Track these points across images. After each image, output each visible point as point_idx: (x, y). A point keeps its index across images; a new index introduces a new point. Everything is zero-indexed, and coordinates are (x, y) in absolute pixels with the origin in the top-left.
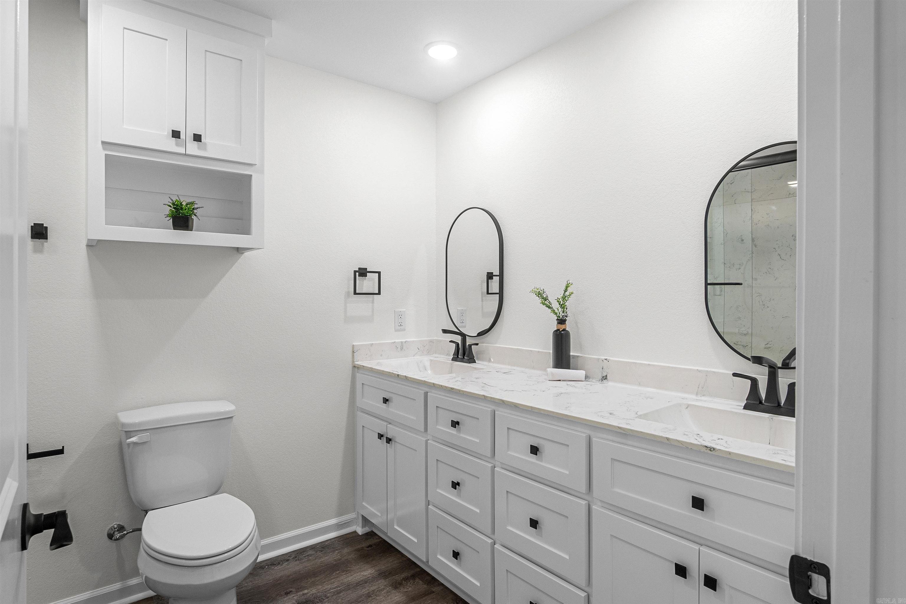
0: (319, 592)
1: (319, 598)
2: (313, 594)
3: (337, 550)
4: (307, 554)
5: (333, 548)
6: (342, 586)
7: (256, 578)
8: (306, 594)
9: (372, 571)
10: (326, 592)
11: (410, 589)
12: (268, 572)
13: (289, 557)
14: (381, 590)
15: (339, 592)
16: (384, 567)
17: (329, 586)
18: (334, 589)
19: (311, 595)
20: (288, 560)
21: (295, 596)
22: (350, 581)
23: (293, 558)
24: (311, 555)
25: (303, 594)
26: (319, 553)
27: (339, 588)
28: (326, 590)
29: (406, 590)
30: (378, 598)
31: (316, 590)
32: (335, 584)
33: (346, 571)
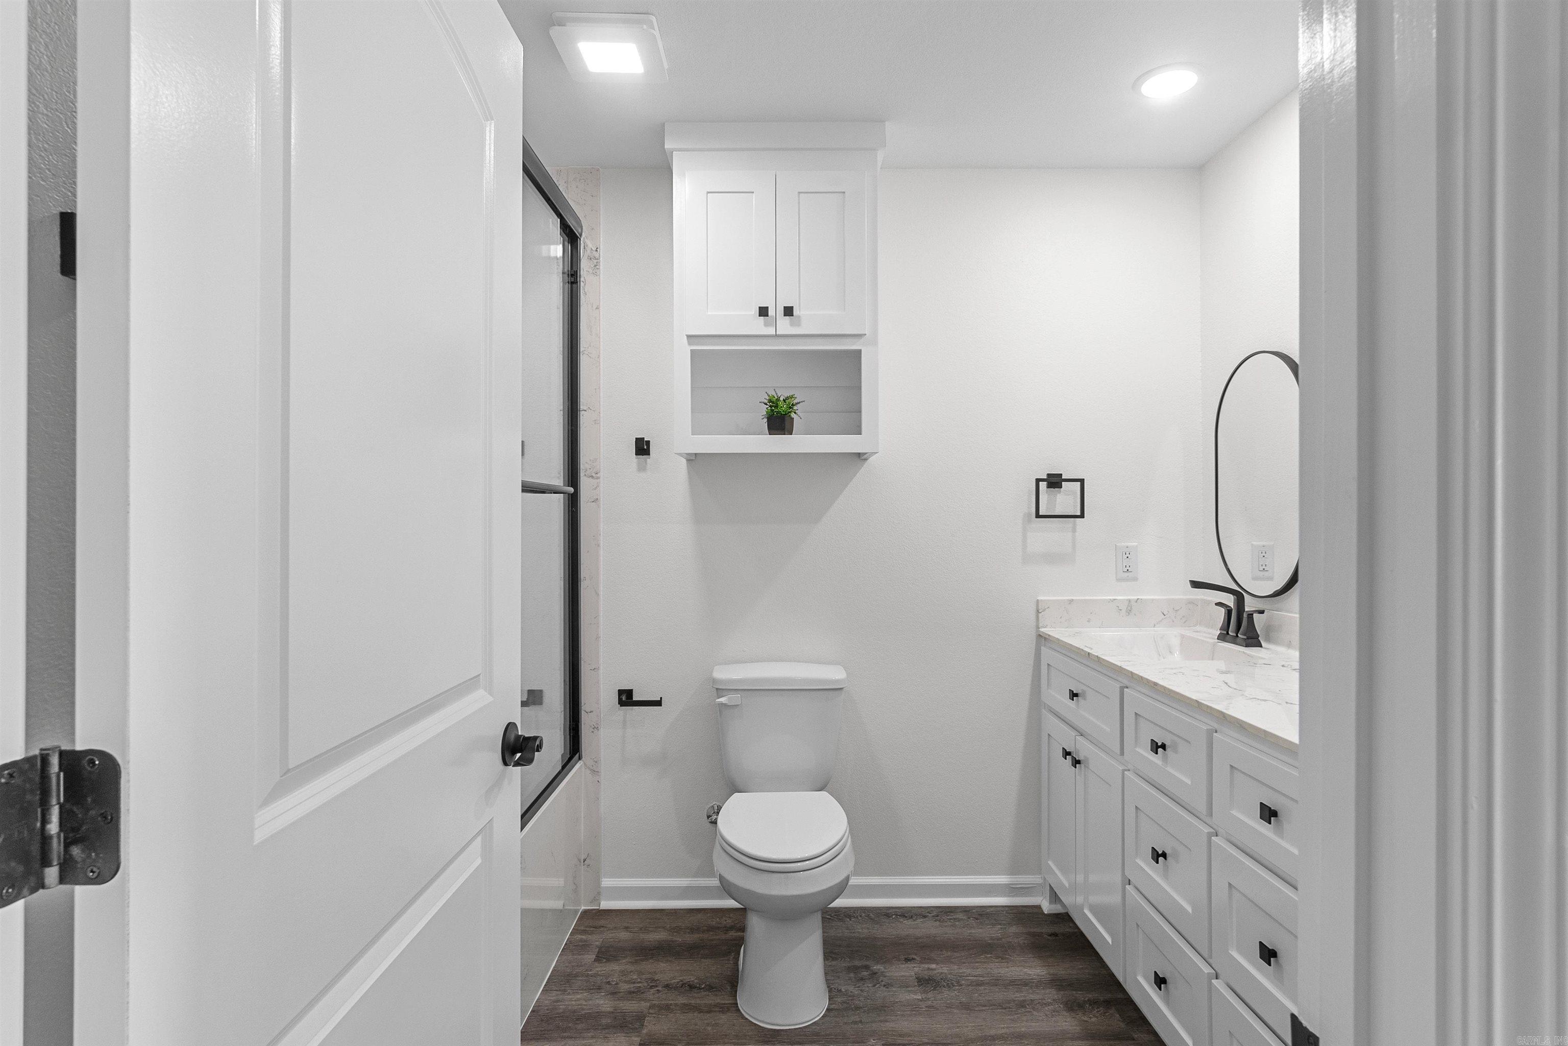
0: (951, 974)
1: (948, 981)
2: (942, 973)
3: (1000, 924)
4: (954, 917)
5: (995, 920)
6: (988, 977)
7: (876, 926)
8: (932, 969)
9: (1043, 971)
10: (960, 977)
11: (1094, 1020)
12: (894, 925)
13: (928, 912)
14: (1045, 1004)
15: (981, 984)
16: (1063, 972)
17: (968, 971)
18: (974, 976)
19: (938, 973)
20: (925, 917)
21: (916, 967)
22: (1002, 975)
23: (933, 916)
24: (959, 920)
25: (929, 969)
26: (971, 921)
27: (981, 979)
28: (962, 974)
29: (1086, 1019)
30: (1035, 1013)
31: (948, 968)
32: (978, 970)
33: (1002, 959)
